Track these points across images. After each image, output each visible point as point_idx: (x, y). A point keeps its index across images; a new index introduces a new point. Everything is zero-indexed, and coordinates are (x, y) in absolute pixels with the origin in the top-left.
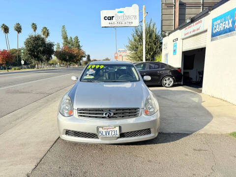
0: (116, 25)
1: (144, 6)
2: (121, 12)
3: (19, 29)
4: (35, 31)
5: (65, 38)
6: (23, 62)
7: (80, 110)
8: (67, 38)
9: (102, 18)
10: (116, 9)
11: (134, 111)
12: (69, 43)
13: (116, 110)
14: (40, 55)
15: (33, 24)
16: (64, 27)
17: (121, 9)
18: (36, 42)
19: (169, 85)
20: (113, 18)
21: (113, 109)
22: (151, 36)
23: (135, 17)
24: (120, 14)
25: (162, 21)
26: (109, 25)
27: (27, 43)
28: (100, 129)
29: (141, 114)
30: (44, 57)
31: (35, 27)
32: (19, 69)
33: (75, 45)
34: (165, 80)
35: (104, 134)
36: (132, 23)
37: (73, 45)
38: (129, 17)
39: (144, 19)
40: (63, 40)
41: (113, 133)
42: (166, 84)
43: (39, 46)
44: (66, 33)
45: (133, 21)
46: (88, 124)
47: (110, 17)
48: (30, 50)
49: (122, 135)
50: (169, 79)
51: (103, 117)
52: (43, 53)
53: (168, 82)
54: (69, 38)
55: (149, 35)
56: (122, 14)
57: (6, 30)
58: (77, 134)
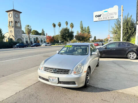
0: (103, 19)
1: (122, 6)
2: (106, 12)
3: (60, 25)
4: (67, 25)
5: (82, 28)
6: (60, 42)
7: (45, 68)
8: (83, 28)
9: (94, 16)
10: (103, 10)
11: (67, 71)
12: (84, 31)
13: (59, 70)
14: (66, 38)
15: (66, 22)
16: (81, 22)
17: (106, 10)
18: (65, 31)
19: (133, 58)
20: (101, 16)
21: (57, 69)
22: (127, 24)
23: (115, 13)
24: (105, 13)
25: (137, 13)
26: (98, 20)
27: (61, 32)
28: (50, 78)
29: (71, 73)
30: (68, 39)
31: (67, 23)
32: (58, 45)
33: (87, 31)
34: (130, 54)
35: (51, 80)
36: (113, 17)
37: (86, 31)
38: (111, 14)
39: (122, 14)
40: (81, 29)
41: (55, 81)
42: (130, 57)
43: (66, 34)
44: (82, 25)
45: (114, 16)
46: (47, 75)
47: (99, 15)
48: (62, 35)
49: (59, 82)
50: (133, 54)
51: (52, 72)
52: (68, 37)
53: (132, 56)
54: (84, 28)
55: (126, 24)
56: (107, 13)
57: (54, 26)
58: (44, 79)
